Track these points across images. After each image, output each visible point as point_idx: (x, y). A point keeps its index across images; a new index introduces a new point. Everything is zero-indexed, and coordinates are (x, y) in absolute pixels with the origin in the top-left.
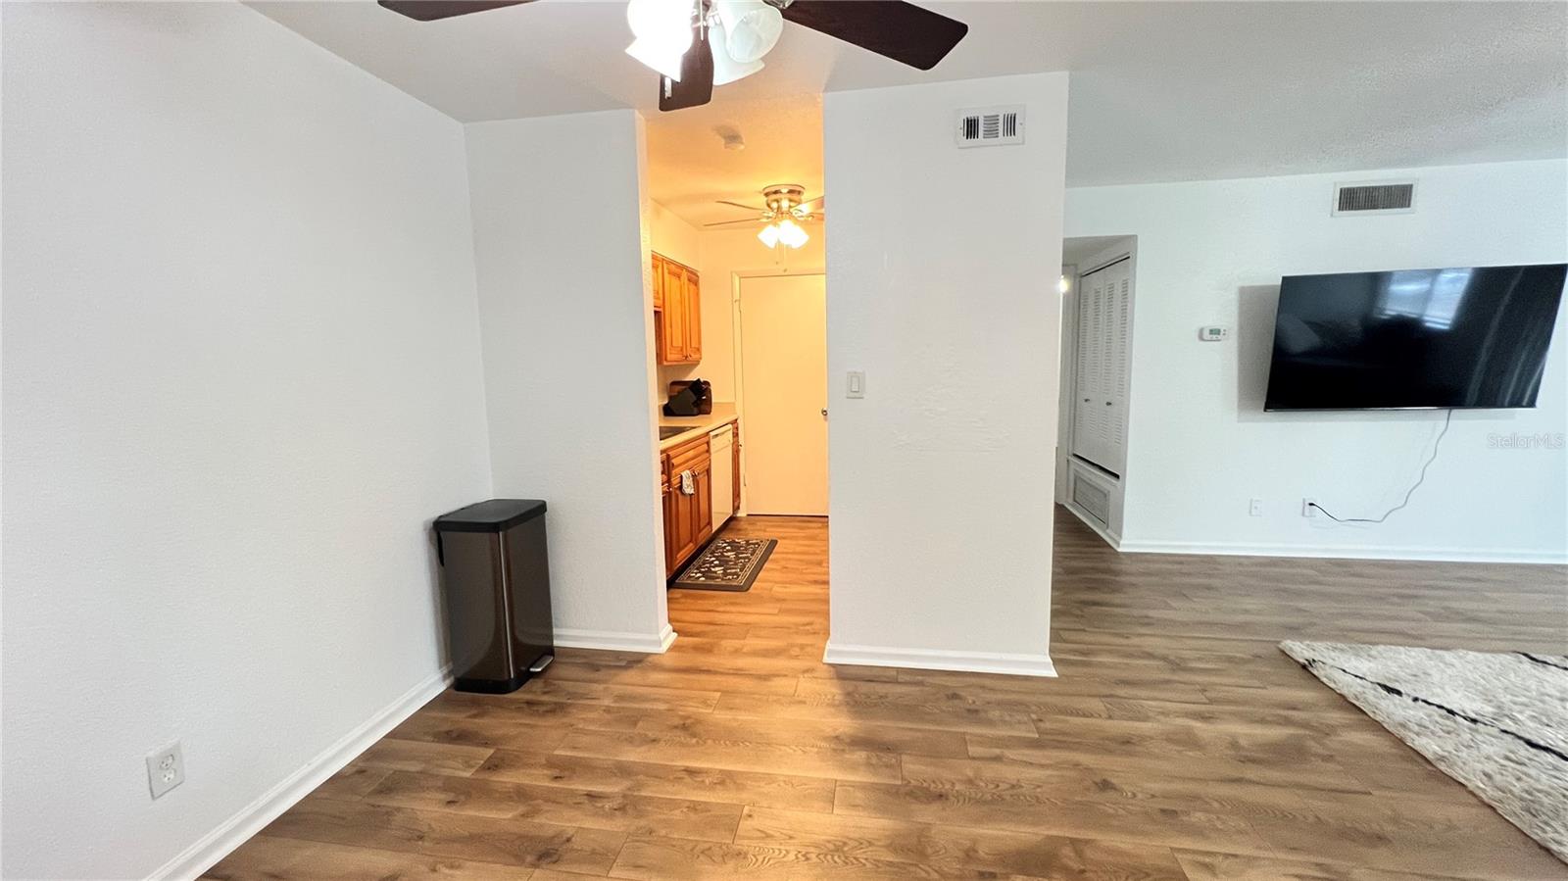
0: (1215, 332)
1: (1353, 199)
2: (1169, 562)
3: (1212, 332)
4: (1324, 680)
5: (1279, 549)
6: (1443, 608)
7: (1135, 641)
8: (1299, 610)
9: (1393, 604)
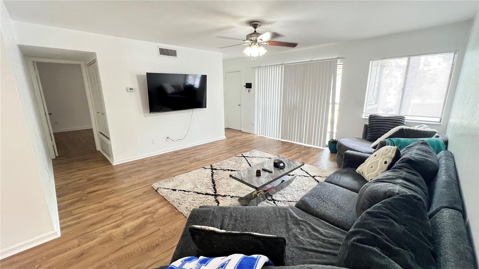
0: (131, 89)
1: (163, 52)
2: (131, 164)
3: (130, 89)
4: (160, 193)
5: (157, 153)
6: (193, 159)
7: (105, 203)
8: (162, 170)
9: (185, 161)
